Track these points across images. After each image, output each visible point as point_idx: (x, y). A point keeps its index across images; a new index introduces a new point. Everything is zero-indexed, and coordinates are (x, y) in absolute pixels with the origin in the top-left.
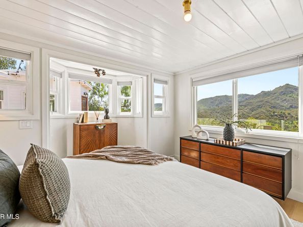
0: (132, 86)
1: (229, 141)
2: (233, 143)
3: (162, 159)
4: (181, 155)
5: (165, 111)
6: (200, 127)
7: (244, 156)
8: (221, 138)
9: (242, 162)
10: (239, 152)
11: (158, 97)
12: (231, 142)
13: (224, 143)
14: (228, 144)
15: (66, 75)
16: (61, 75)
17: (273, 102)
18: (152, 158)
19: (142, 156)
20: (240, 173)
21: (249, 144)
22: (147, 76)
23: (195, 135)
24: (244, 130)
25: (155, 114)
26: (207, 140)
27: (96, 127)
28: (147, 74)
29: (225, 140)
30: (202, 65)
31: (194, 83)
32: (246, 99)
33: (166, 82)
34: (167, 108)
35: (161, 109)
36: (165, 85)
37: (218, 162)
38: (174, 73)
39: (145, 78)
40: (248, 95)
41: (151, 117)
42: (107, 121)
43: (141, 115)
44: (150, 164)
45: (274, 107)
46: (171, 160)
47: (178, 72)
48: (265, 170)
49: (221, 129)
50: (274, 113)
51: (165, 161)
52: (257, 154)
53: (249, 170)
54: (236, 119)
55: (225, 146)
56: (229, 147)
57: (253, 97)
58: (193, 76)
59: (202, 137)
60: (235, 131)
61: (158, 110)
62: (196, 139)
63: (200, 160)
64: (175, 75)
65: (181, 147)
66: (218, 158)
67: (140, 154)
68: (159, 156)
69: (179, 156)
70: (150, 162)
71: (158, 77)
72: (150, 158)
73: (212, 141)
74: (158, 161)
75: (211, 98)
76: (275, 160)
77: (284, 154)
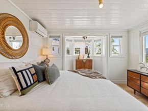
4: (128, 81)
15: (73, 41)
16: (71, 41)
22: (107, 36)
27: (82, 60)
28: (107, 34)
31: (142, 34)
36: (120, 39)
41: (110, 57)
42: (89, 59)
43: (104, 56)
58: (141, 30)
63: (141, 86)
64: (128, 31)
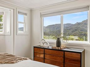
0: (3, 15)
1: (59, 47)
2: (60, 48)
3: (21, 59)
4: (34, 57)
5: (25, 31)
6: (45, 40)
7: (65, 54)
8: (55, 46)
9: (64, 57)
10: (63, 52)
11: (21, 23)
12: (59, 48)
13: (56, 48)
14: (58, 48)
17: (81, 28)
18: (15, 59)
19: (8, 59)
20: (63, 63)
21: (68, 48)
23: (42, 45)
24: (65, 41)
25: (18, 33)
26: (48, 47)
28: (14, 8)
29: (57, 47)
30: (46, 6)
31: (42, 15)
32: (70, 26)
33: (26, 14)
34: (26, 30)
35: (23, 30)
36: (25, 16)
37: (53, 59)
38: (31, 9)
39: (12, 10)
40: (71, 24)
41: (16, 35)
43: (9, 34)
44: (13, 63)
45: (82, 30)
46: (26, 59)
47: (33, 9)
48: (74, 60)
49: (55, 41)
50: (82, 33)
51: (22, 60)
52: (71, 53)
53: (67, 61)
54: (62, 35)
55: (57, 50)
56: (59, 50)
57: (73, 25)
58: (41, 12)
59: (45, 46)
60: (62, 42)
61: (21, 31)
62: (42, 47)
63: (44, 59)
65: (34, 52)
66: (53, 56)
67: (7, 58)
68: (19, 58)
69: (33, 58)
70: (13, 61)
71: (20, 11)
72: (13, 59)
73: (50, 48)
74: (18, 60)
75: (53, 25)
76: (78, 55)
77: (81, 52)
